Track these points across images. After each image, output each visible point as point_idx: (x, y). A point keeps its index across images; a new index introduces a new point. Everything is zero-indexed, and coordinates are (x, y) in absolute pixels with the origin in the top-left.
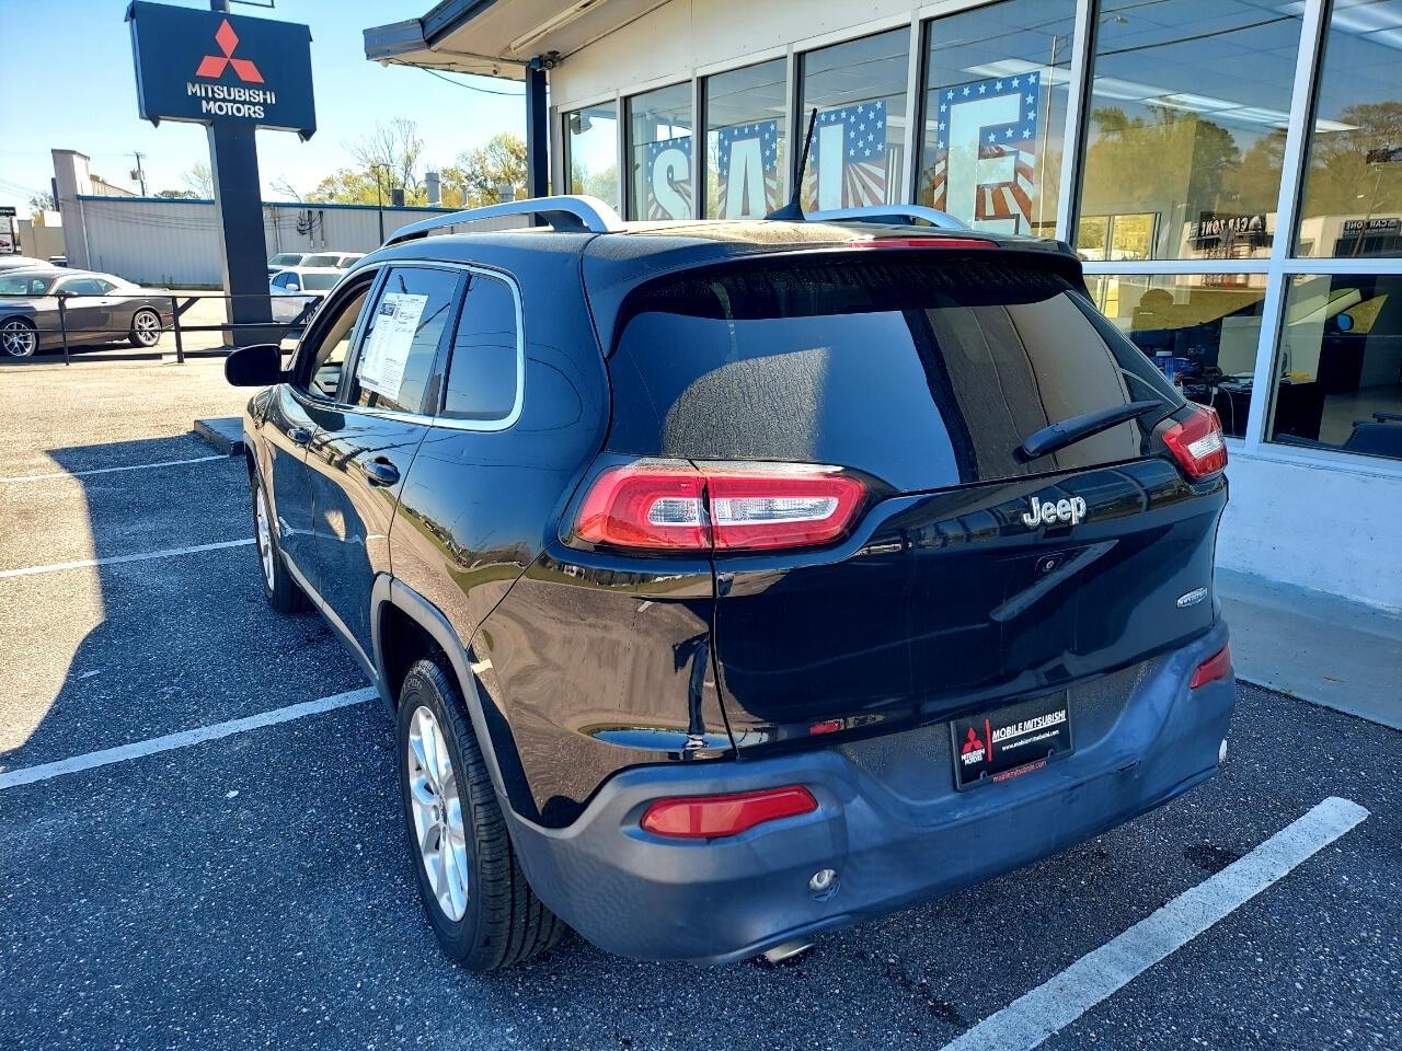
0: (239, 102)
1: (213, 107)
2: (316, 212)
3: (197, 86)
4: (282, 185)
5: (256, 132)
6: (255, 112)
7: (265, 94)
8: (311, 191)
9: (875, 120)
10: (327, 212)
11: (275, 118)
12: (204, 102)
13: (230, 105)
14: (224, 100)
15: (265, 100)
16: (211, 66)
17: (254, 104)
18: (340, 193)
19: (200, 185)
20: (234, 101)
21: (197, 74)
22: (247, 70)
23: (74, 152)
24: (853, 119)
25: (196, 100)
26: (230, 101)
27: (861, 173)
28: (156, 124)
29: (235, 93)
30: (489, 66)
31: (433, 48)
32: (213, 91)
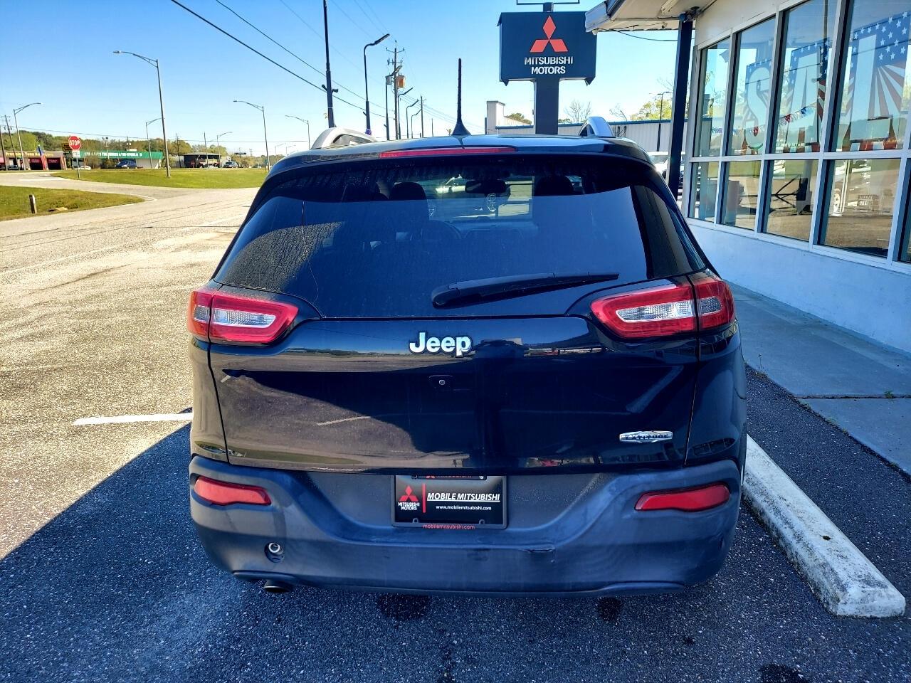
0: (552, 65)
1: (537, 70)
2: (622, 127)
3: (530, 59)
4: (617, 111)
5: (560, 83)
6: (560, 70)
7: (567, 59)
8: (634, 113)
9: (902, 28)
10: (629, 127)
11: (571, 73)
12: (533, 68)
13: (546, 68)
14: (544, 65)
15: (567, 62)
16: (539, 46)
17: (560, 66)
18: (653, 112)
19: (573, 114)
20: (549, 65)
21: (531, 51)
22: (559, 45)
23: (497, 102)
24: (884, 29)
25: (529, 67)
26: (546, 65)
27: (886, 72)
28: (506, 84)
29: (550, 61)
30: (659, 24)
31: (612, 19)
32: (538, 61)
